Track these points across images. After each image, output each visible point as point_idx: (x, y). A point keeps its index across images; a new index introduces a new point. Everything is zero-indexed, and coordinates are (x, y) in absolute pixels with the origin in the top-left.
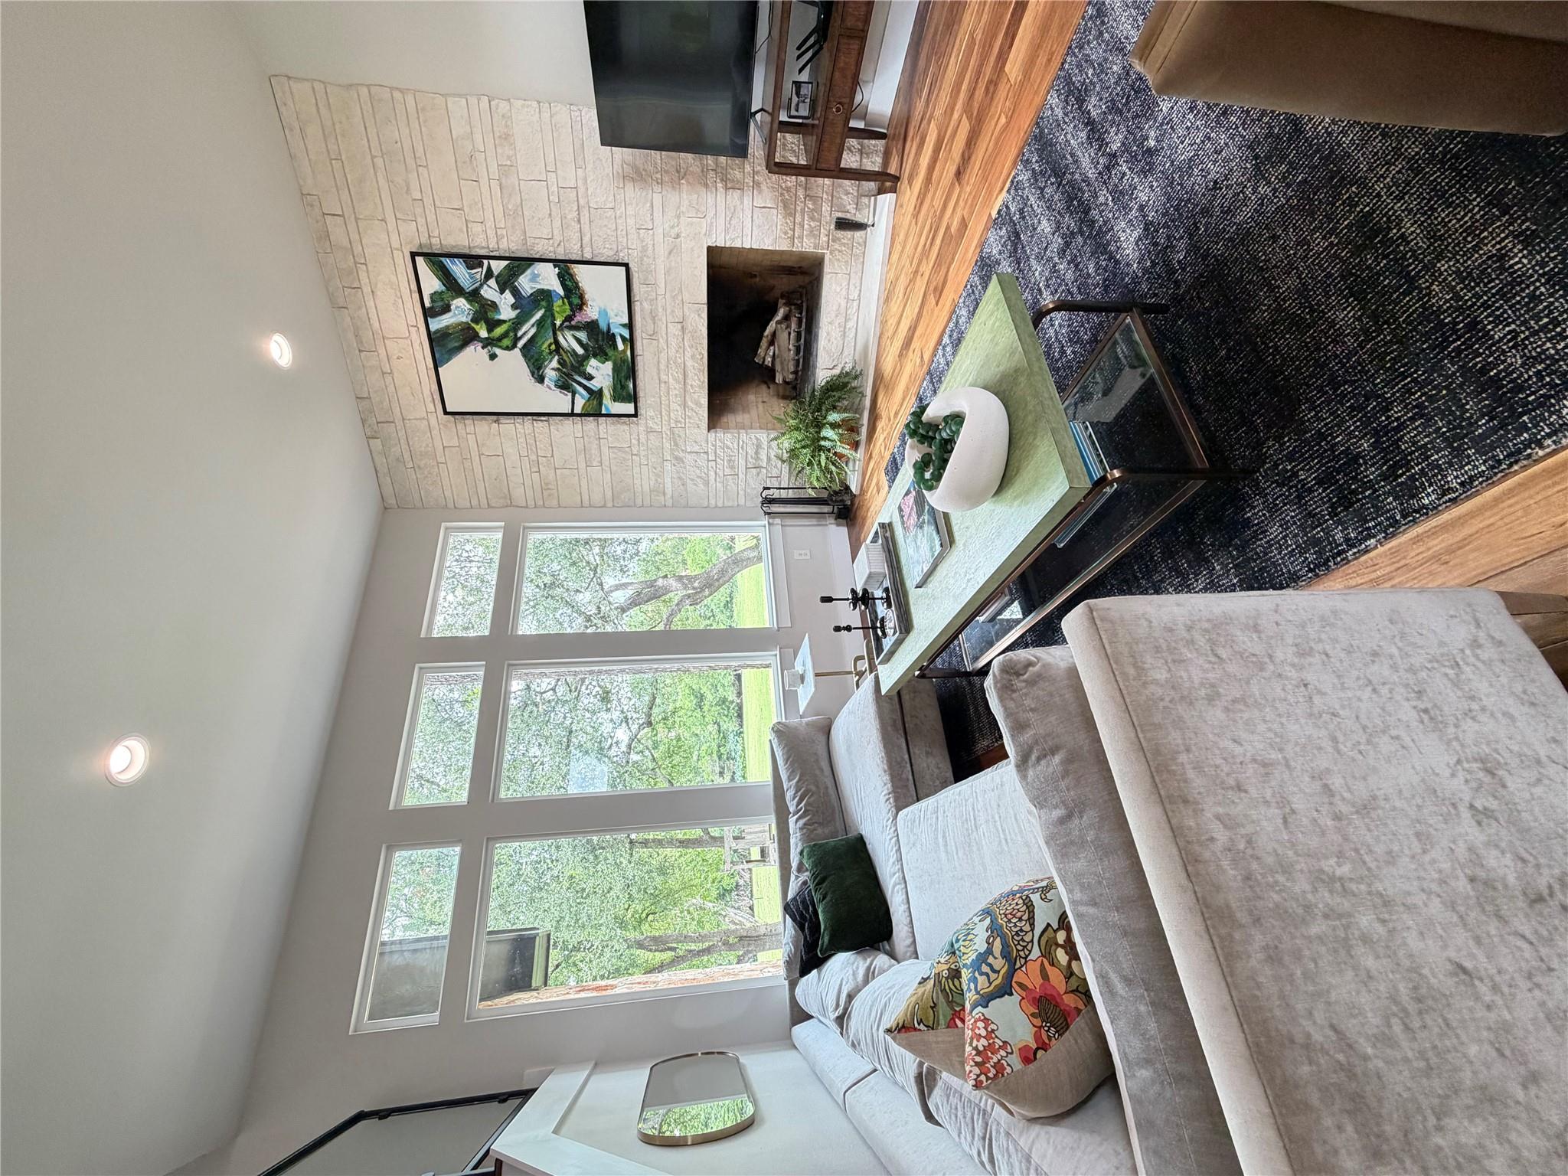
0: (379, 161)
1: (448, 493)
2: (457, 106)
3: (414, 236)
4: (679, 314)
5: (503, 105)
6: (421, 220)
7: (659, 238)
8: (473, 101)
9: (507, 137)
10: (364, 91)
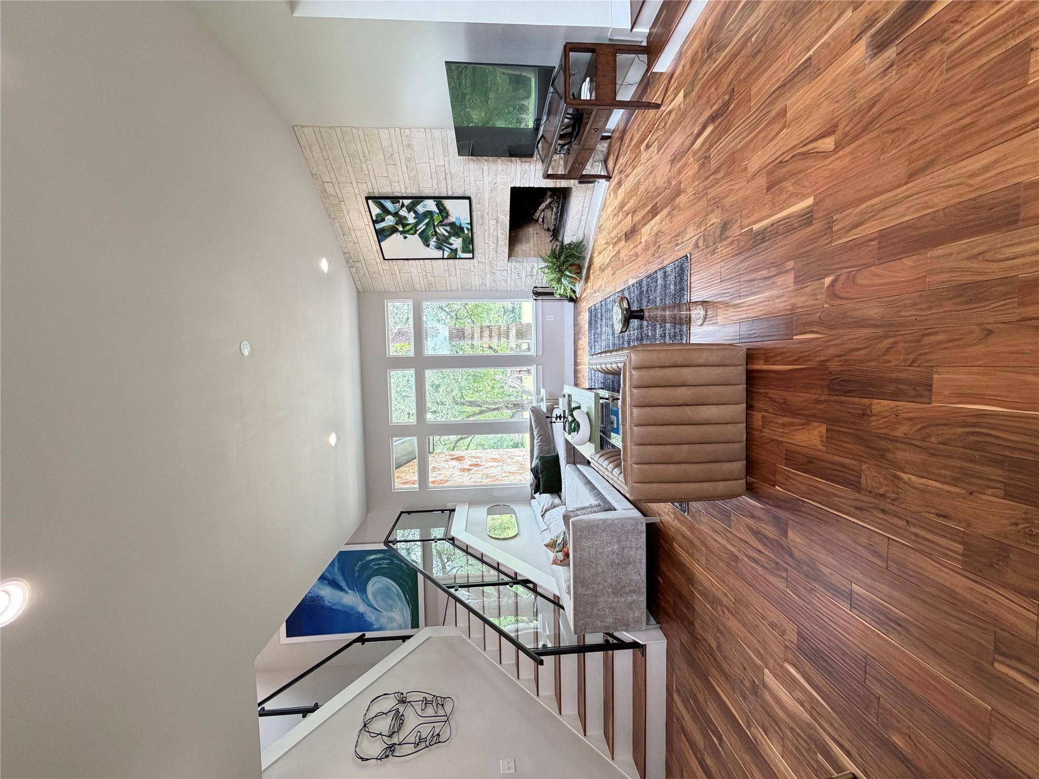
0: (347, 159)
1: (386, 286)
2: (384, 134)
3: (366, 190)
4: (495, 215)
5: (407, 131)
6: (369, 183)
7: (486, 185)
8: (392, 131)
9: (409, 146)
10: (338, 130)
